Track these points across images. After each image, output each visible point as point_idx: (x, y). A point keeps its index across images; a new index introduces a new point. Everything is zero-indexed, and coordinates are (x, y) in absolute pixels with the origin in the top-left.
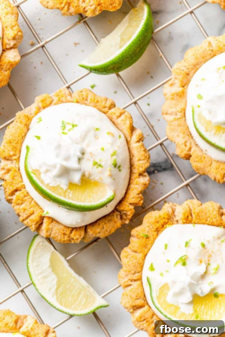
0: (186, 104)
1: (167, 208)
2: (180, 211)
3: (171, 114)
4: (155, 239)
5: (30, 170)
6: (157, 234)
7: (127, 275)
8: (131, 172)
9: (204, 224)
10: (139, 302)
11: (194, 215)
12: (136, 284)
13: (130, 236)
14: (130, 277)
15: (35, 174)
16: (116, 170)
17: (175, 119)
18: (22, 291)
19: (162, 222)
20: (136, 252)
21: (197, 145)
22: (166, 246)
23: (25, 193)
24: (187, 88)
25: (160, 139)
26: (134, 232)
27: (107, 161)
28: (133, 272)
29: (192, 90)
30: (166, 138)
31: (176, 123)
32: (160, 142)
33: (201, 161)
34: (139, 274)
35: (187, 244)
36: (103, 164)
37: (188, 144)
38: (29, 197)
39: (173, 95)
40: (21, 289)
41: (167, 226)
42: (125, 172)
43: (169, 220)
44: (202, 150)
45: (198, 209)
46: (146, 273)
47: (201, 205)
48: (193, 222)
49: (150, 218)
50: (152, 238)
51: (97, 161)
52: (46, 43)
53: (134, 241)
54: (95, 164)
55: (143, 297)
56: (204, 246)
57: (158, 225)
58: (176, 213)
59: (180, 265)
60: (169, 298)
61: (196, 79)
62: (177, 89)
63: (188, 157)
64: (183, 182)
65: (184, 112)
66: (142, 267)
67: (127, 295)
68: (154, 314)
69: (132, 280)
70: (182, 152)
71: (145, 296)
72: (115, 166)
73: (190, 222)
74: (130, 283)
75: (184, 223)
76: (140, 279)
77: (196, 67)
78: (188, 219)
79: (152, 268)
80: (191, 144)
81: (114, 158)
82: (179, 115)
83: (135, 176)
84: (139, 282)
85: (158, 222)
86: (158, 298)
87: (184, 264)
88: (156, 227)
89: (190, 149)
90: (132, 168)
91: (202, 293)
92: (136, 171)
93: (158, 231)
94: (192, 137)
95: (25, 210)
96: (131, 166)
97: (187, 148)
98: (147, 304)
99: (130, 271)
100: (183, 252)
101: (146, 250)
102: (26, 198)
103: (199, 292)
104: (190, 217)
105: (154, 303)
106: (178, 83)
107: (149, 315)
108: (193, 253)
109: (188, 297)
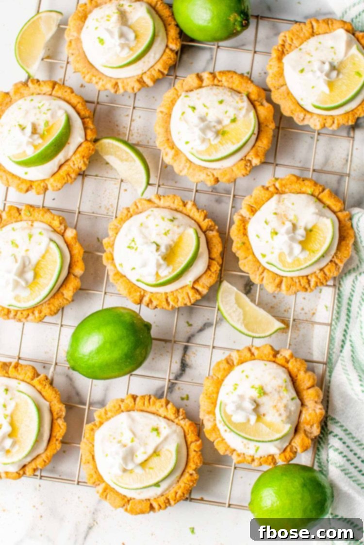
0: (185, 156)
1: (236, 218)
2: (244, 212)
3: (183, 169)
4: (248, 240)
5: (155, 283)
6: (247, 236)
7: (256, 275)
8: (181, 212)
9: (264, 204)
10: (277, 280)
11: (254, 205)
12: (265, 274)
13: (234, 255)
14: (258, 273)
15: (158, 280)
16: (176, 222)
17: (188, 169)
18: (214, 347)
19: (242, 227)
20: (246, 258)
21: (214, 169)
22: (258, 236)
23: (171, 294)
24: (176, 146)
25: (193, 189)
26: (234, 249)
27: (166, 225)
28: (257, 269)
29: (180, 145)
30: (195, 184)
31: (191, 170)
32: (194, 191)
33: (225, 175)
34: (261, 267)
35: (266, 222)
36: (167, 229)
37: (209, 173)
38: (175, 292)
39: (173, 158)
40: (211, 347)
41: (247, 226)
42: (179, 216)
43: (244, 221)
44: (220, 169)
45: (252, 200)
46: (263, 261)
47: (251, 196)
48: (257, 209)
49: (234, 233)
50: (246, 242)
51: (163, 232)
52: (79, 208)
53: (240, 254)
54: (166, 234)
55: (276, 276)
56: (276, 214)
57: (242, 231)
58: (244, 215)
59: (275, 237)
60: (289, 260)
61: (175, 137)
62: (171, 153)
63: (217, 180)
64: (230, 197)
65: (188, 160)
66: (258, 261)
67: (267, 284)
68: (292, 278)
69: (261, 274)
70: (211, 181)
71: (277, 274)
72: (172, 221)
73: (256, 211)
74: (262, 277)
75: (254, 215)
76: (264, 269)
77: (168, 131)
78: (253, 211)
79: (264, 256)
80: (211, 172)
81: (166, 219)
82: (188, 165)
83: (184, 211)
84: (266, 271)
85: (240, 230)
86: (284, 266)
87: (276, 233)
88: (242, 234)
89: (213, 175)
90: (178, 210)
91: (303, 236)
92: (181, 208)
93: (245, 234)
94: (208, 168)
95: (183, 298)
96: (176, 210)
97: (211, 176)
98: (283, 277)
99: (255, 271)
100: (268, 229)
101: (251, 251)
102: (175, 295)
103: (301, 238)
104: (253, 209)
105: (284, 271)
106: (168, 150)
107: (290, 282)
108: (274, 223)
109: (297, 248)
